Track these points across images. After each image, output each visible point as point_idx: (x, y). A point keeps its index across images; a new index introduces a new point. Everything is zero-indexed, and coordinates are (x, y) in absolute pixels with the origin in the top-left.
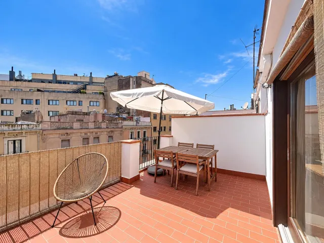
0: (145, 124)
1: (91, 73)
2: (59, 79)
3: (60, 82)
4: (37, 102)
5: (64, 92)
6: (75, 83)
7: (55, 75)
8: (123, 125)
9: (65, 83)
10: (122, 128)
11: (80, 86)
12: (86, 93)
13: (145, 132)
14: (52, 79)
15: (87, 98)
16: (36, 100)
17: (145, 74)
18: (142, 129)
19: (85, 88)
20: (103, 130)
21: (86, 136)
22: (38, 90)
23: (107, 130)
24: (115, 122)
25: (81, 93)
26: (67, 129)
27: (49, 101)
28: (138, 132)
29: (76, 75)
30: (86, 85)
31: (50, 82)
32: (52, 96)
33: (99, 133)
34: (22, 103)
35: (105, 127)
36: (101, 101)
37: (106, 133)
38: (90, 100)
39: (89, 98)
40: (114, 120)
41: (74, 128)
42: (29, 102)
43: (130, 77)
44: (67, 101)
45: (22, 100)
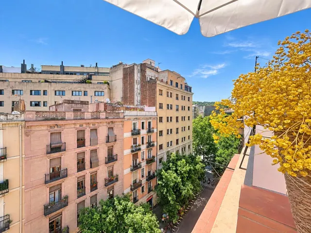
0: (150, 114)
1: (97, 64)
2: (66, 70)
3: (67, 73)
4: (45, 93)
5: (70, 82)
6: (82, 73)
7: (62, 67)
8: (125, 114)
9: (72, 74)
10: (124, 118)
11: (85, 76)
12: (91, 83)
13: (149, 123)
14: (59, 70)
15: (92, 88)
16: (44, 91)
17: (151, 63)
18: (147, 119)
19: (90, 78)
20: (101, 121)
21: (81, 128)
22: (46, 81)
23: (106, 120)
24: (117, 112)
25: (86, 83)
26: (58, 120)
27: (55, 91)
28: (143, 123)
29: (82, 66)
30: (91, 75)
31: (57, 74)
32: (58, 87)
33: (96, 125)
34: (31, 94)
35: (104, 117)
36: (106, 91)
37: (105, 124)
38: (94, 90)
39: (94, 88)
40: (116, 110)
41: (66, 118)
42: (37, 93)
43: (135, 64)
44: (72, 91)
45: (31, 91)
